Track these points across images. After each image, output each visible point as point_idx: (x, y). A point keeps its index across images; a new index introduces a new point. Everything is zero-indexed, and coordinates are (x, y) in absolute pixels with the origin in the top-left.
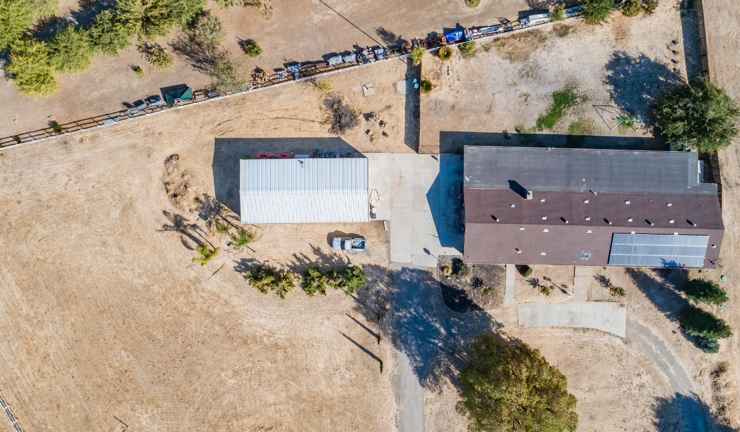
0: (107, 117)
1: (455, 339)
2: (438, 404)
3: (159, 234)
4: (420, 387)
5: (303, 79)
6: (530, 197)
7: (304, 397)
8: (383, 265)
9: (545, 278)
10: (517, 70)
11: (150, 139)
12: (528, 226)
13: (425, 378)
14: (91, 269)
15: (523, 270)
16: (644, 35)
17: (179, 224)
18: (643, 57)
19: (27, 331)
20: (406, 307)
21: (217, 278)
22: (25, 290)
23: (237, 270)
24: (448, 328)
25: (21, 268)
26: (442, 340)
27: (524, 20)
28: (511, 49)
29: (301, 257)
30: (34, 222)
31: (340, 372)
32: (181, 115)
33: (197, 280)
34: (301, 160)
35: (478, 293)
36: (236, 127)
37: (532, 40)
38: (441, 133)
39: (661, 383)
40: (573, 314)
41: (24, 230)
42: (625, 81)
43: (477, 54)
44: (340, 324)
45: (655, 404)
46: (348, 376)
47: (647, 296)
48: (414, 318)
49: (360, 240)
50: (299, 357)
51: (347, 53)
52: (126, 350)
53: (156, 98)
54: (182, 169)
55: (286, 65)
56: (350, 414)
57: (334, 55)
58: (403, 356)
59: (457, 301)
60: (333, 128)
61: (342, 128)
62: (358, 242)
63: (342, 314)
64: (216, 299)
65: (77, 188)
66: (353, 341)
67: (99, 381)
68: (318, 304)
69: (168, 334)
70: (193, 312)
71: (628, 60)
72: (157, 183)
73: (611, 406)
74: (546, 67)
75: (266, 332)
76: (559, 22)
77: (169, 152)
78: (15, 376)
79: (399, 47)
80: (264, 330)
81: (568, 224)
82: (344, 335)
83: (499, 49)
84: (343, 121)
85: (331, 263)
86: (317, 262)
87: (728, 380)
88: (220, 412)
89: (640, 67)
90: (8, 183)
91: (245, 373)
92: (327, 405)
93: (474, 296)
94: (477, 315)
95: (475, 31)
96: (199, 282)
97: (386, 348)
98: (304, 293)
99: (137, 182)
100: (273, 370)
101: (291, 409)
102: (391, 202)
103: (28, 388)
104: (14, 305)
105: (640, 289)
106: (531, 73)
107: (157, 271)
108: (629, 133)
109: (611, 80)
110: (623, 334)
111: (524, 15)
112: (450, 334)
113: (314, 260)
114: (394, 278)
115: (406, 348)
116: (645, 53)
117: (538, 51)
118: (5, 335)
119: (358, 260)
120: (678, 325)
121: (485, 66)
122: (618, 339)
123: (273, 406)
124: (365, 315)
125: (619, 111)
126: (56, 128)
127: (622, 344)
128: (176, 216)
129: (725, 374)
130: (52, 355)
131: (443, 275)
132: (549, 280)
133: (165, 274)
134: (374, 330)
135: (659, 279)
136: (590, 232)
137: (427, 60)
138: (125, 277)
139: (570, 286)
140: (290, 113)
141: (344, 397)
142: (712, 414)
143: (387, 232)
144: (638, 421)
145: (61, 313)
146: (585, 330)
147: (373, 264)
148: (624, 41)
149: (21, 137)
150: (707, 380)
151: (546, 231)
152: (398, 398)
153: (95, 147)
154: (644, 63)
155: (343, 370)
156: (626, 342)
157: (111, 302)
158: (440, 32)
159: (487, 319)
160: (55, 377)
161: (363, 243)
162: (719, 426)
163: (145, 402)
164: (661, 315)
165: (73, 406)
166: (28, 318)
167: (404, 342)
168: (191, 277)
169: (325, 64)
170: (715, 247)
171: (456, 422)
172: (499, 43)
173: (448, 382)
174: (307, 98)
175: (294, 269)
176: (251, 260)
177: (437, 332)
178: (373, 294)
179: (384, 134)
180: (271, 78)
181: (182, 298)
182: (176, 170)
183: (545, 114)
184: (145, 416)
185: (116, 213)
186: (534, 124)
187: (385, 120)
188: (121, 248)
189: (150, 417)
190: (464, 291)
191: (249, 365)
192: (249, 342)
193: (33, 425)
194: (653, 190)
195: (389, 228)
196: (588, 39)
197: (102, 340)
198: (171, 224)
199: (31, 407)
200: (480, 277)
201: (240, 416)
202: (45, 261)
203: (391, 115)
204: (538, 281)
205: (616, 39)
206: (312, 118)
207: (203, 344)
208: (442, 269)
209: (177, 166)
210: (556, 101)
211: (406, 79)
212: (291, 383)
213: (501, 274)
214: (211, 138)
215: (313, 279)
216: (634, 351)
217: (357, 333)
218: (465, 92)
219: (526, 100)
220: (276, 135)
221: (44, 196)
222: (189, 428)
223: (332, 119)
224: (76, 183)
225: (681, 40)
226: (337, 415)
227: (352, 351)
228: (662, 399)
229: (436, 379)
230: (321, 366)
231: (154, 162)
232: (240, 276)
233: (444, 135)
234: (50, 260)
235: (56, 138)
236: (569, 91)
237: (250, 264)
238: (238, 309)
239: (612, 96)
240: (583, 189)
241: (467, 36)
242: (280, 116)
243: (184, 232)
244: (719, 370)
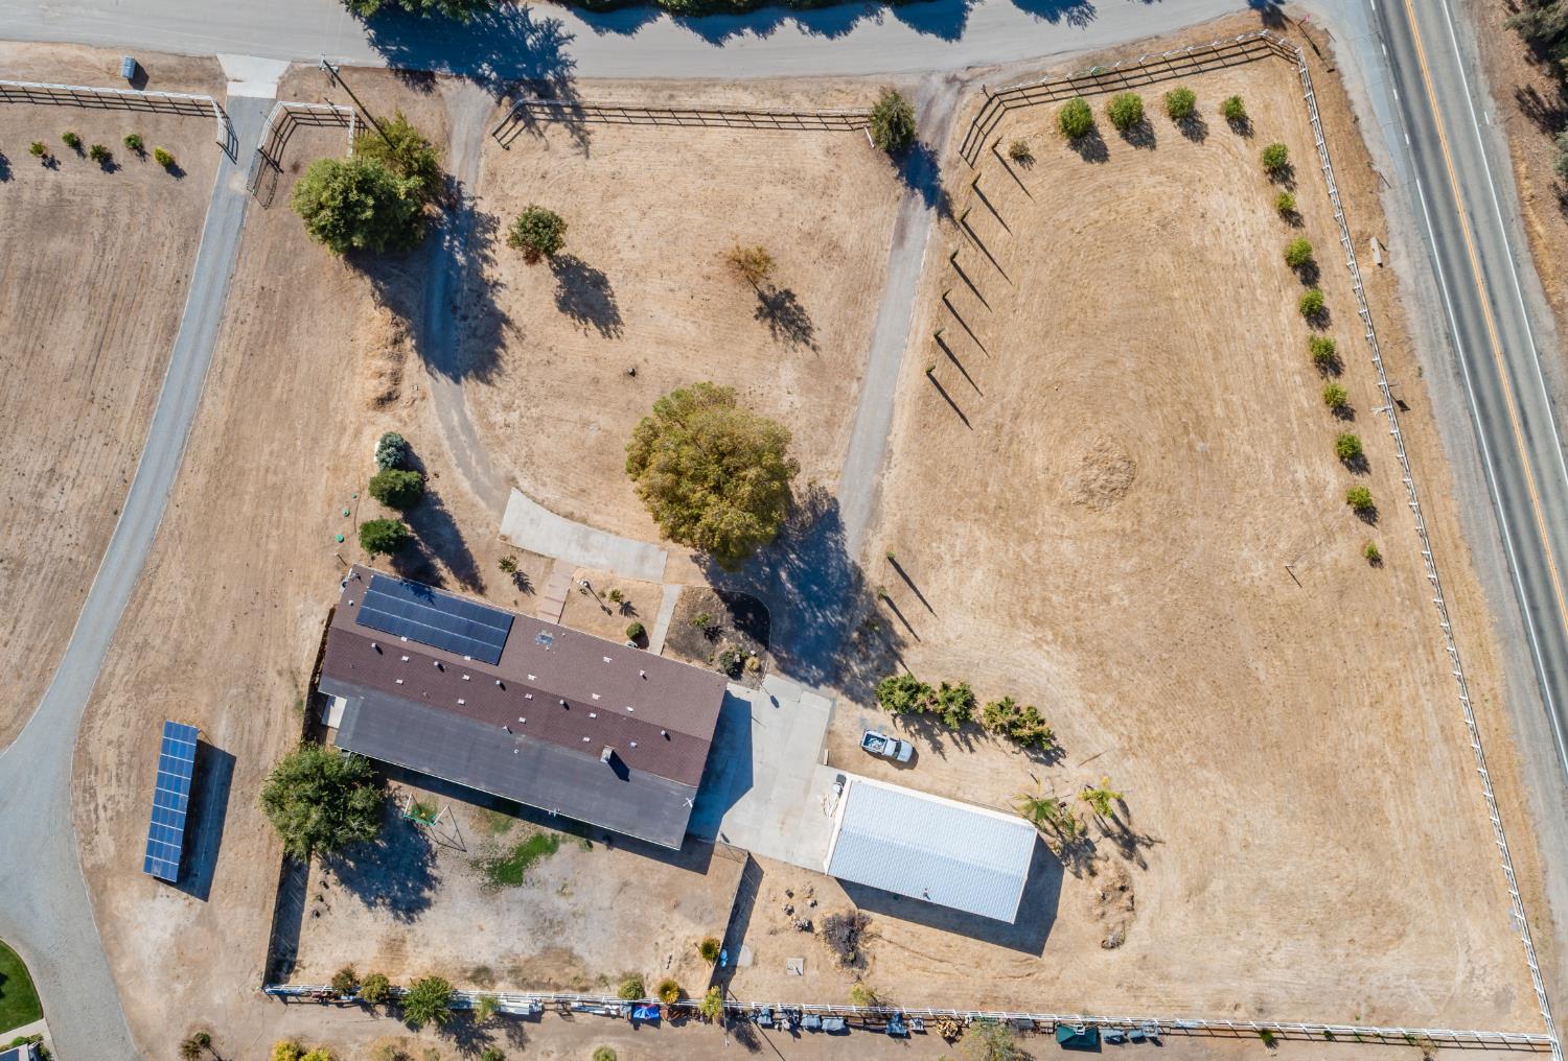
0: (1190, 1032)
1: (769, 559)
2: (821, 467)
3: (1162, 837)
4: (841, 501)
5: (888, 1009)
6: (607, 753)
7: (1015, 535)
8: (844, 700)
9: (610, 613)
10: (566, 935)
11: (1137, 982)
12: (621, 713)
13: (829, 511)
14: (1275, 813)
15: (640, 637)
16: (360, 936)
17: (1129, 843)
18: (370, 904)
19: (1392, 748)
20: (828, 627)
21: (1096, 749)
22: (1379, 810)
23: (1063, 751)
24: (775, 577)
25: (1376, 844)
26: (788, 562)
27: (536, 1009)
28: (567, 970)
29: (963, 745)
30: (1339, 906)
31: (952, 556)
32: (1081, 1005)
33: (1125, 752)
34: (926, 899)
35: (716, 618)
36: (1007, 964)
37: (532, 976)
38: (705, 873)
39: (477, 403)
40: (582, 546)
41: (1355, 898)
42: (407, 874)
43: (619, 976)
44: (933, 629)
45: (495, 375)
46: (943, 547)
47: (463, 543)
48: (820, 607)
49: (869, 747)
50: (1006, 597)
51: (812, 1029)
52: (1258, 679)
53: (1110, 1041)
54: (1101, 924)
55: (908, 1036)
56: (955, 490)
57: (831, 1032)
58: (853, 554)
59: (750, 616)
60: (864, 925)
61: (851, 922)
62: (874, 746)
63: (927, 642)
64: (1105, 719)
65: (1262, 940)
66: (921, 597)
67: (1307, 644)
68: (958, 667)
69: (1190, 685)
70: (1145, 707)
71: (395, 905)
72: (1144, 913)
73: (562, 390)
74: (521, 927)
75: (1045, 647)
76: (485, 992)
77: (1115, 954)
78: (1428, 688)
79: (735, 1020)
80: (1048, 652)
81: (561, 698)
82: (931, 610)
83: (585, 974)
84: (847, 932)
85: (921, 723)
86: (941, 731)
87: (375, 382)
88: (1145, 547)
89: (378, 889)
90: (1361, 974)
91: (1094, 595)
92: (986, 513)
93: (723, 617)
94: (725, 584)
95: (613, 1013)
96: (1122, 749)
97: (876, 575)
98: (973, 691)
99: (1173, 924)
100: (1051, 588)
101: (1041, 523)
102: (807, 791)
103: (1414, 665)
104: (1400, 791)
105: (471, 556)
106: (545, 924)
107: (1180, 782)
108: (423, 795)
109: (428, 881)
110: (515, 494)
111: (535, 1017)
112: (774, 568)
113: (946, 734)
114: (834, 676)
115: (845, 564)
116: (365, 909)
117: (527, 956)
118: (1426, 751)
119: (881, 719)
120: (428, 484)
121: (612, 954)
122: (524, 489)
123: (1065, 534)
124: (893, 632)
125: (428, 832)
126: (1268, 1037)
127: (519, 480)
128: (1129, 858)
129: (379, 394)
130: (1367, 703)
131: (761, 660)
132: (604, 608)
133: (1170, 776)
134: (884, 605)
135: (438, 563)
136: (531, 677)
137: (698, 989)
138: (1231, 788)
139: (574, 590)
140: (921, 964)
141: (957, 518)
142: (413, 338)
143: (827, 747)
144: (528, 356)
145: (1336, 761)
146: (569, 516)
147: (860, 706)
148: (393, 936)
149: (1323, 1037)
150: (406, 391)
151: (596, 697)
152: (877, 493)
153: (1219, 992)
154: (371, 894)
155: (947, 558)
156: (512, 481)
157: (1260, 757)
158: (665, 1024)
159: (712, 575)
160: (1371, 669)
161: (866, 743)
162: (408, 317)
163: (1251, 596)
164: (449, 507)
165: (1357, 620)
166: (1386, 766)
167: (845, 575)
168: (1132, 759)
169: (850, 1021)
170: (350, 602)
171: (801, 433)
172: (583, 984)
173: (796, 497)
174: (890, 979)
175: (979, 730)
176: (1038, 760)
177: (792, 576)
178: (873, 661)
179: (791, 895)
180: (933, 1023)
181: (1155, 732)
182: (1111, 925)
183: (542, 858)
184: (1256, 575)
185: (1217, 885)
186: (562, 847)
187: (784, 914)
188: (1223, 831)
189: (1249, 570)
190: (735, 627)
191: (1083, 606)
192: (1074, 641)
193: (1421, 609)
194: (417, 708)
195: (822, 752)
196: (446, 954)
197: (1288, 703)
198: (1140, 848)
199: (1417, 636)
200: (707, 641)
201: (1117, 534)
202: (1339, 844)
203: (772, 920)
204: (621, 611)
205: (404, 941)
206: (890, 948)
207: (1142, 657)
208: (759, 670)
209: (1108, 930)
210: (520, 873)
211: (735, 966)
212: (1029, 561)
213: (673, 636)
214: (1046, 958)
215: (955, 714)
216: (504, 462)
217: (911, 608)
218: (653, 924)
219: (565, 886)
220: (951, 935)
221: (1313, 941)
222: (1197, 537)
223: (861, 937)
224: (1262, 946)
225: (306, 915)
226: (975, 495)
227: (927, 583)
228: (482, 381)
229: (813, 506)
230: (979, 575)
231: (1139, 946)
232: (1061, 741)
233: (702, 868)
234: (1330, 844)
235: (1274, 1022)
236: (496, 883)
237: (1041, 756)
238: (1077, 692)
239: (433, 858)
240: (521, 738)
241: (630, 1008)
242: (937, 964)
243: (1125, 830)
244: (385, 401)
